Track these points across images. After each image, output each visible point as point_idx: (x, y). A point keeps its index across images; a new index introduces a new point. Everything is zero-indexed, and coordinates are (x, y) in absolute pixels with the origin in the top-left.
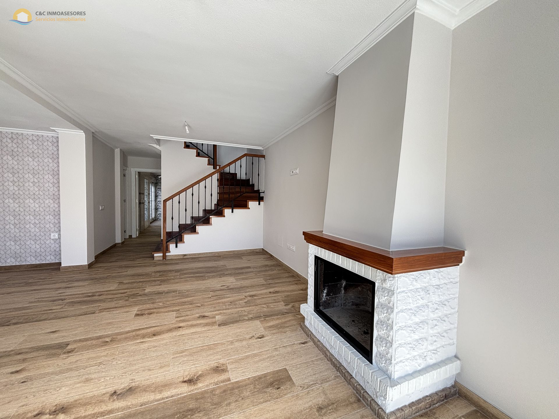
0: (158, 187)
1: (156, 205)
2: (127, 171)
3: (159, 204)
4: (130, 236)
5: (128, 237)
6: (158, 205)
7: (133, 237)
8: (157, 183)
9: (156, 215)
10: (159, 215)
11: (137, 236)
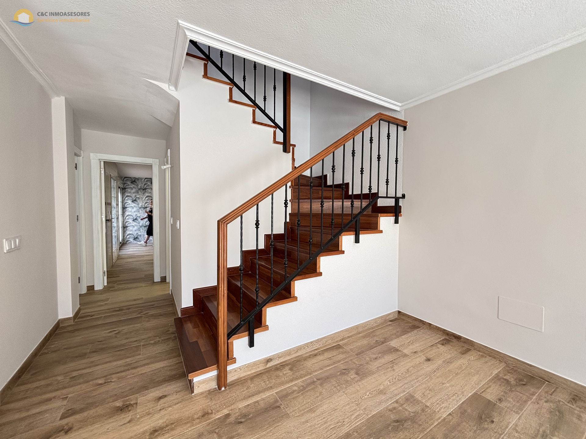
0: (127, 195)
1: (123, 222)
2: (81, 157)
3: (128, 219)
4: (91, 288)
5: (84, 291)
6: (127, 222)
7: (96, 288)
8: (125, 188)
9: (123, 236)
10: (128, 237)
11: (106, 284)
